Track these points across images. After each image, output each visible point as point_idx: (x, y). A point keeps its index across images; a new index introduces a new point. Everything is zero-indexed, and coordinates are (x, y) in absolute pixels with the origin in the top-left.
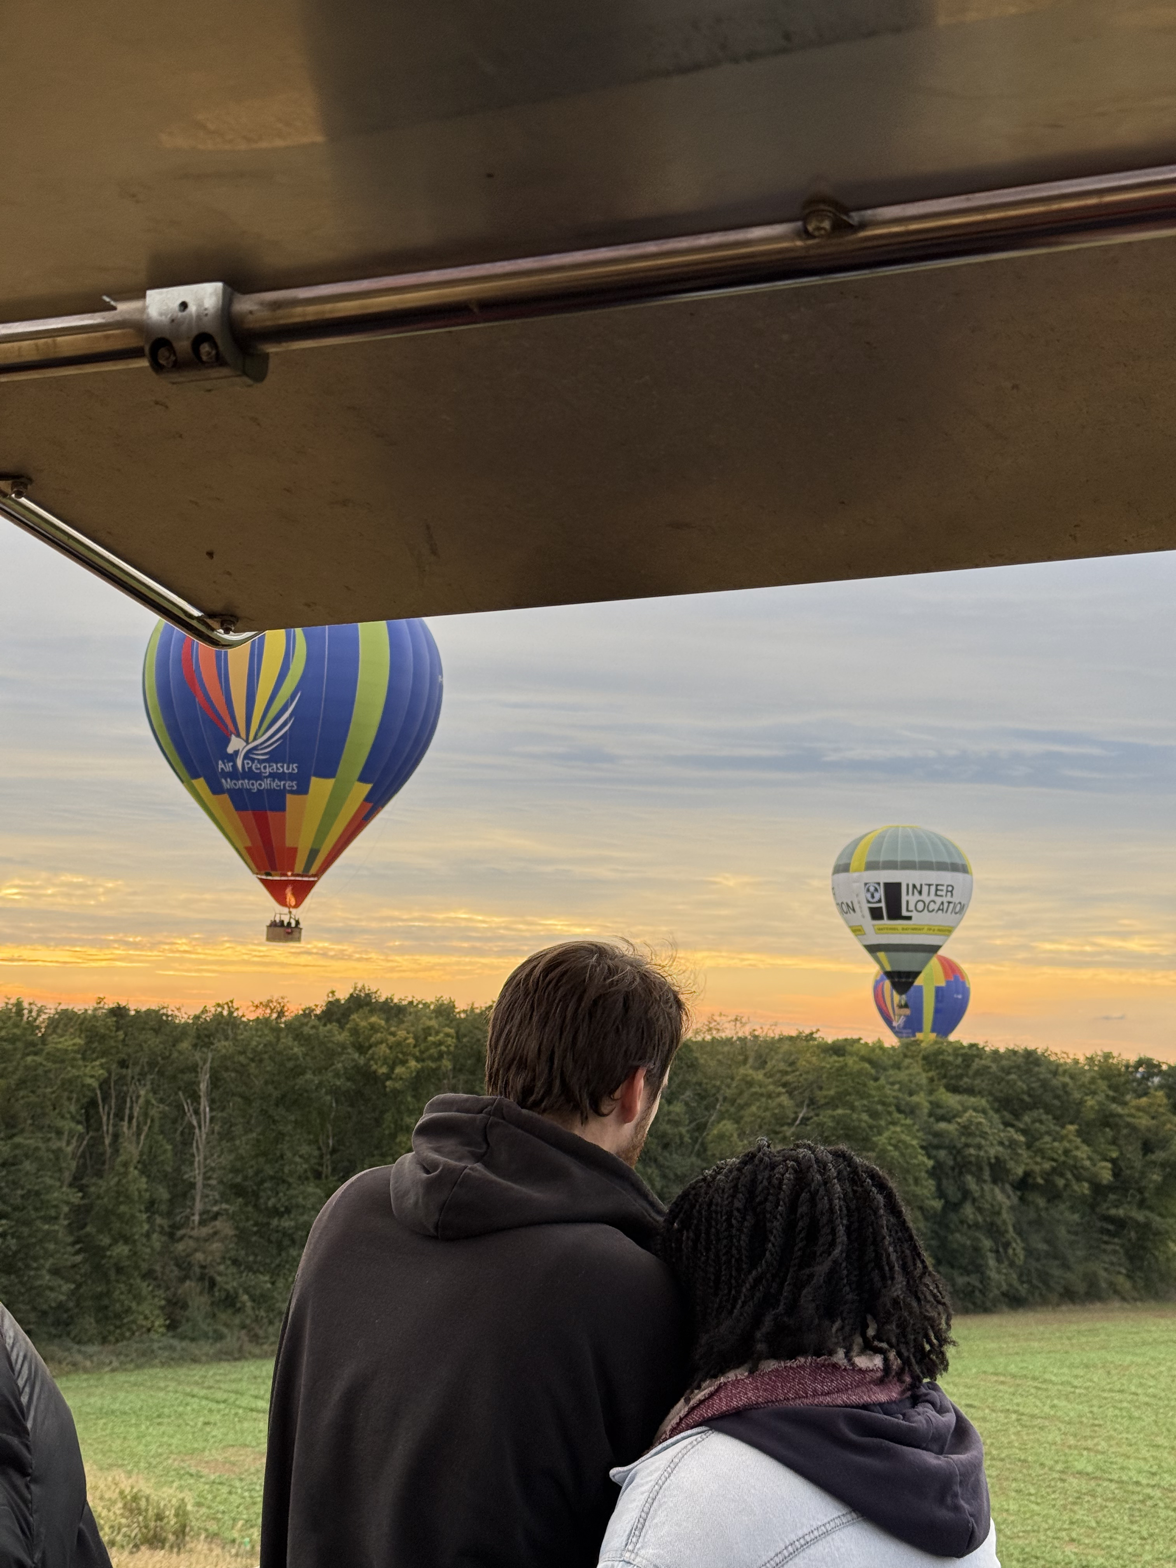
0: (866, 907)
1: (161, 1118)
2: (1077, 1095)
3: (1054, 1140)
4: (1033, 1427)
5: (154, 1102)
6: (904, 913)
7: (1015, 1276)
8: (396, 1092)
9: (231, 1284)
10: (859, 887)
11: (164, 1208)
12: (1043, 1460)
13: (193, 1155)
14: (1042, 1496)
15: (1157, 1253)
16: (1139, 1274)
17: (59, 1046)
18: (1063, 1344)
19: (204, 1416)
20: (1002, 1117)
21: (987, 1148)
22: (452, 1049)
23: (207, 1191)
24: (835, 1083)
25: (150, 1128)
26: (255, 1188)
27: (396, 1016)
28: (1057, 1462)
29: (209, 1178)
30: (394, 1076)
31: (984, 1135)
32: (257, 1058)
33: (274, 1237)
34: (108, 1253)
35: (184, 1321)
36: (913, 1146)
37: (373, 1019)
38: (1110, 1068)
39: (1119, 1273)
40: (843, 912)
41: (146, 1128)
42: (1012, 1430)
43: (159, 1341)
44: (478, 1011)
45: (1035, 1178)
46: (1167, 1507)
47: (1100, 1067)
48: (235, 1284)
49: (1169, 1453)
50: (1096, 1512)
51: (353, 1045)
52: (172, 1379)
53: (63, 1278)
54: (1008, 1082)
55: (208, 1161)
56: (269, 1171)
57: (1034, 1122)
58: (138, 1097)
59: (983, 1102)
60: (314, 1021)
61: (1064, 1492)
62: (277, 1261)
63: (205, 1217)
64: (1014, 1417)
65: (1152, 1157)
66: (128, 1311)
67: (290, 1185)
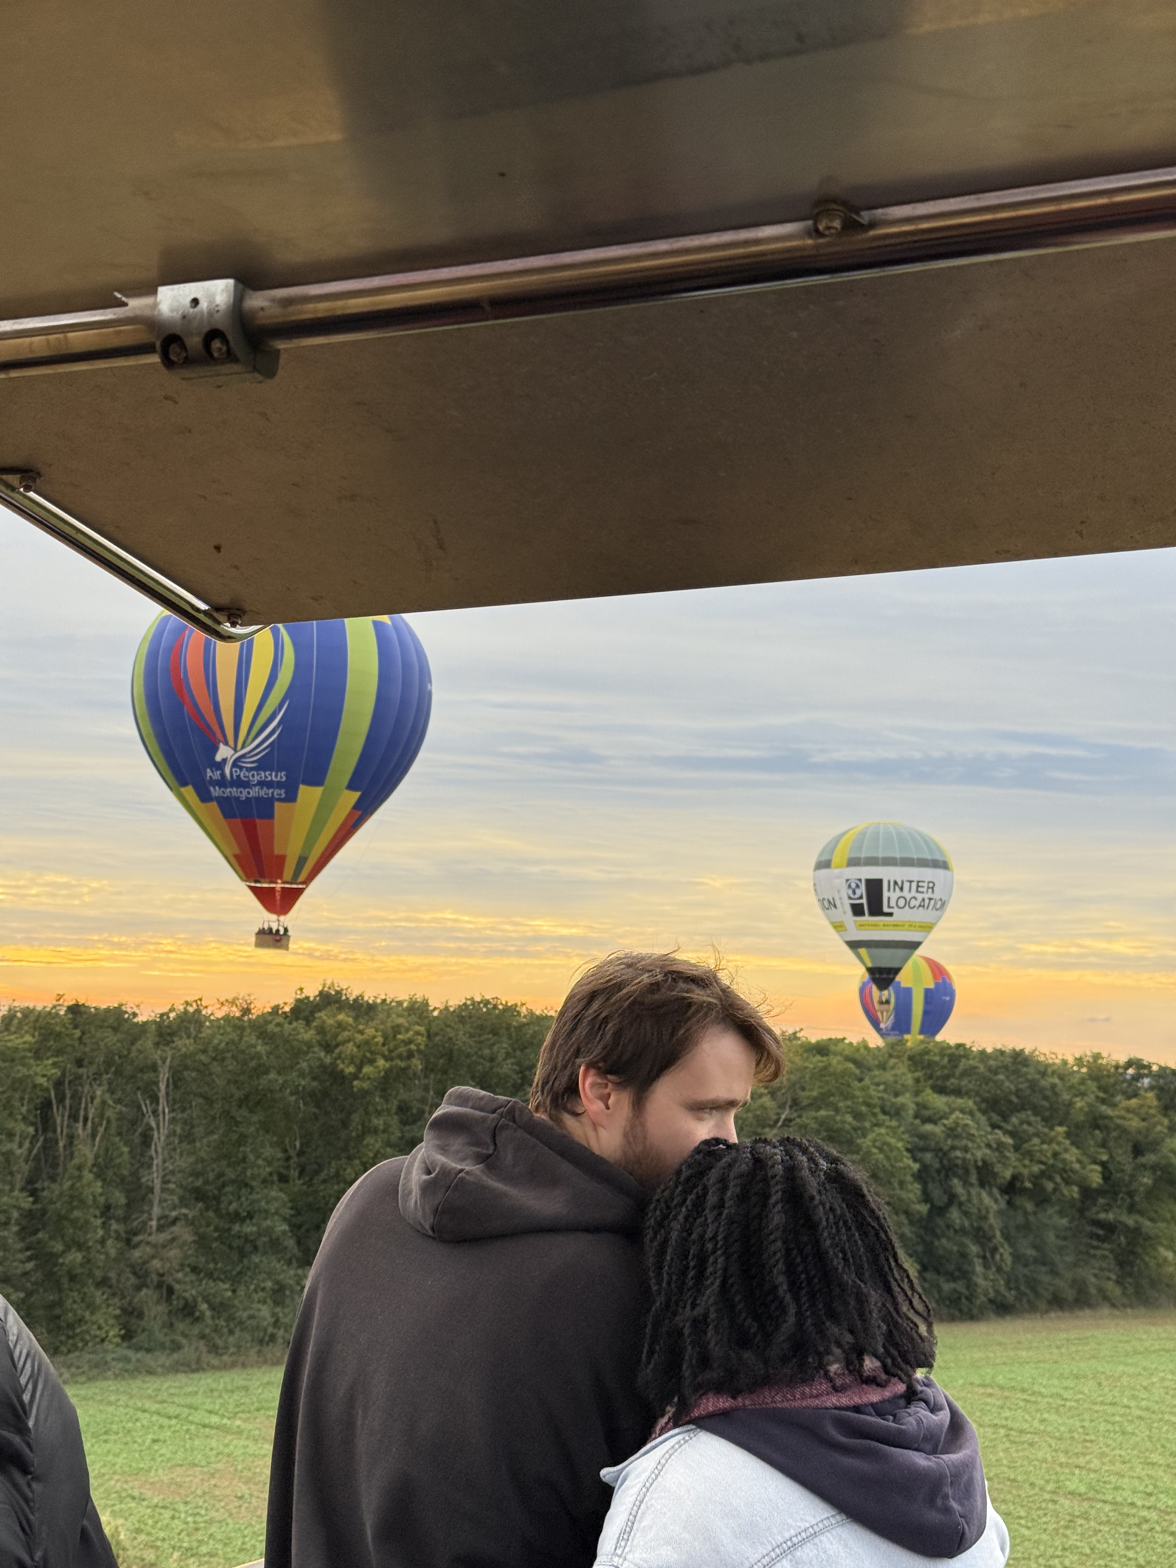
0: (847, 903)
1: (118, 1120)
2: (1066, 1097)
3: (1043, 1142)
4: (1023, 1443)
5: (110, 1102)
6: (886, 909)
7: (1002, 1282)
8: (365, 1093)
9: (191, 1293)
10: (841, 883)
11: (120, 1212)
12: (1032, 1479)
13: (151, 1158)
14: (1033, 1520)
15: (1147, 1259)
16: (1129, 1280)
17: (9, 1044)
18: (1051, 1353)
19: (154, 1433)
20: (989, 1119)
21: (974, 1151)
22: (422, 1047)
23: (166, 1196)
24: (818, 1084)
25: (106, 1129)
26: (216, 1192)
27: (367, 1013)
28: (1048, 1481)
29: (168, 1182)
30: (361, 1076)
31: (971, 1137)
32: (219, 1057)
33: (236, 1243)
34: (61, 1260)
35: (140, 1330)
36: (898, 1149)
37: (341, 1017)
38: (1100, 1068)
39: (1109, 1279)
40: (824, 908)
41: (101, 1130)
42: (1001, 1447)
43: (113, 1352)
44: (452, 1009)
45: (1023, 1182)
46: (1164, 1531)
47: (1089, 1068)
48: (194, 1292)
49: (1165, 1471)
50: (1090, 1537)
51: (320, 1044)
52: (124, 1392)
53: (13, 1286)
54: (995, 1082)
55: (167, 1164)
56: (231, 1174)
57: (1021, 1123)
58: (93, 1098)
59: (971, 1103)
60: (280, 1020)
61: (1056, 1514)
62: (238, 1269)
63: (162, 1222)
64: (1002, 1432)
65: (1142, 1160)
66: (81, 1321)
67: (252, 1188)
